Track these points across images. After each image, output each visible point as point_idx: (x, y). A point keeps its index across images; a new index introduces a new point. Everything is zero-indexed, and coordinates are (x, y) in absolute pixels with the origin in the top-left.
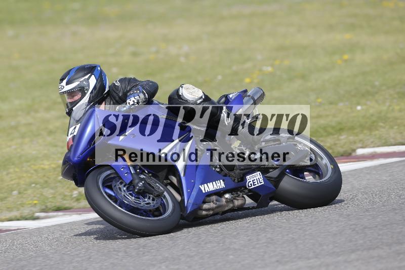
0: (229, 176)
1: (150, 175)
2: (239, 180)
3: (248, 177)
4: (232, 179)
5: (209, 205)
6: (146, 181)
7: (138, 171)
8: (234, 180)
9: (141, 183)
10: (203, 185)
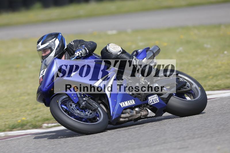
0: (138, 97)
1: (90, 98)
2: (144, 100)
3: (149, 98)
4: (139, 99)
5: (126, 115)
6: (87, 101)
7: (82, 96)
8: (141, 99)
9: (84, 103)
10: (121, 103)
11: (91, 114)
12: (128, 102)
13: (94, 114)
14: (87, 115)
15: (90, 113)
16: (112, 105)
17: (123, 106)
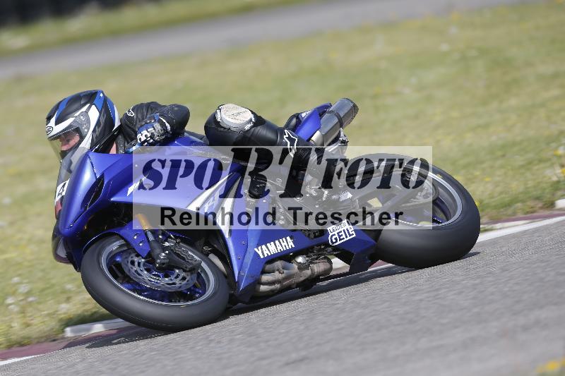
0: (301, 230)
1: (179, 240)
2: (316, 234)
4: (304, 233)
5: (272, 276)
6: (172, 250)
7: (160, 237)
8: (309, 235)
9: (163, 254)
10: (260, 248)
11: (184, 279)
12: (275, 244)
13: (191, 279)
14: (174, 284)
15: (180, 277)
16: (236, 254)
17: (264, 255)
